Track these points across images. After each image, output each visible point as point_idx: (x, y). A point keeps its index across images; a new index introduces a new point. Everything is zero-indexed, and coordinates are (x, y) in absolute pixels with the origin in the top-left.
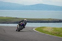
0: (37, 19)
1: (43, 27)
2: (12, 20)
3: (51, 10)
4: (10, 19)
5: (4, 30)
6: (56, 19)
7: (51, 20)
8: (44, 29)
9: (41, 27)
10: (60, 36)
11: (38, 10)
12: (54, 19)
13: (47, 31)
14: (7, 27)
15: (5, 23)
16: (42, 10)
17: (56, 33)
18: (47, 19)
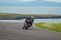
0: (37, 15)
1: (42, 23)
2: (11, 16)
3: (50, 6)
4: (9, 15)
5: (4, 26)
6: (55, 15)
7: (50, 16)
8: (43, 25)
9: (40, 23)
10: (59, 31)
11: (37, 6)
12: (53, 15)
13: (46, 27)
14: (7, 23)
15: (5, 19)
16: (41, 6)
17: (55, 29)
18: (46, 15)
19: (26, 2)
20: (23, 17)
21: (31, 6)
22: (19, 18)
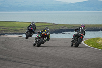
0: (88, 25)
1: (98, 39)
4: (43, 26)
8: (100, 42)
9: (94, 39)
11: (89, 10)
16: (95, 10)
19: (71, 3)
20: (65, 28)
21: (79, 10)
22: (59, 30)
